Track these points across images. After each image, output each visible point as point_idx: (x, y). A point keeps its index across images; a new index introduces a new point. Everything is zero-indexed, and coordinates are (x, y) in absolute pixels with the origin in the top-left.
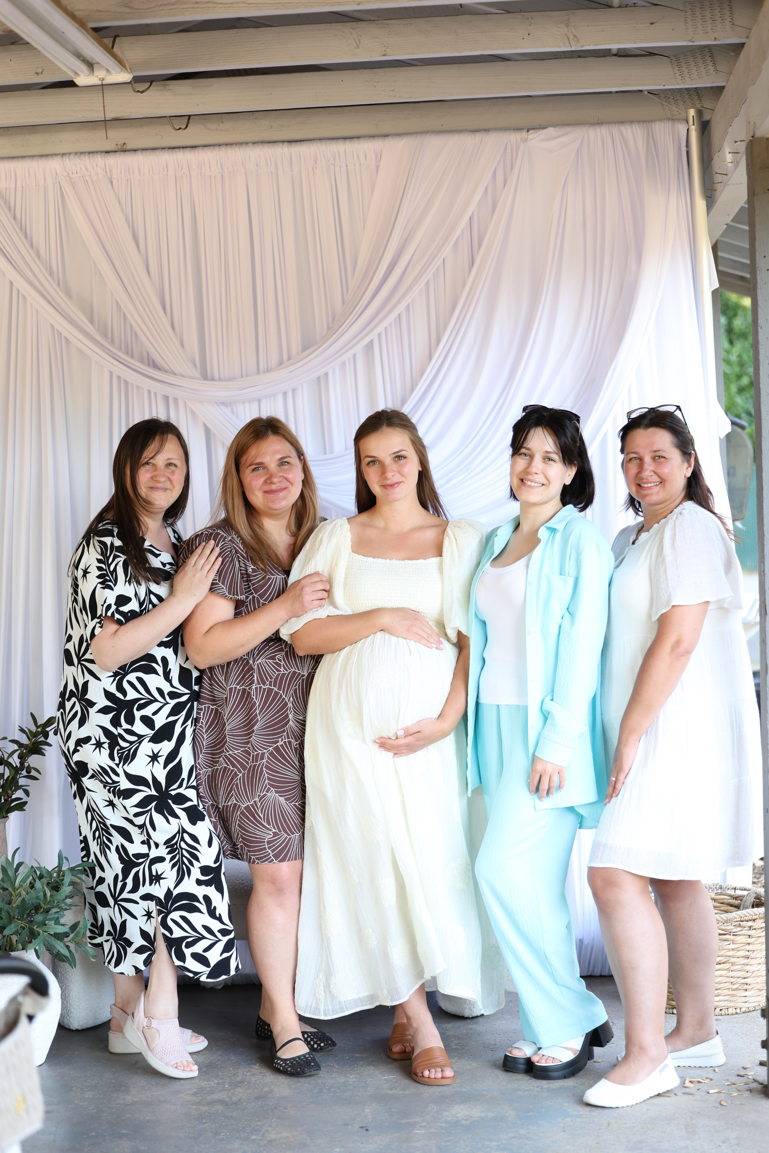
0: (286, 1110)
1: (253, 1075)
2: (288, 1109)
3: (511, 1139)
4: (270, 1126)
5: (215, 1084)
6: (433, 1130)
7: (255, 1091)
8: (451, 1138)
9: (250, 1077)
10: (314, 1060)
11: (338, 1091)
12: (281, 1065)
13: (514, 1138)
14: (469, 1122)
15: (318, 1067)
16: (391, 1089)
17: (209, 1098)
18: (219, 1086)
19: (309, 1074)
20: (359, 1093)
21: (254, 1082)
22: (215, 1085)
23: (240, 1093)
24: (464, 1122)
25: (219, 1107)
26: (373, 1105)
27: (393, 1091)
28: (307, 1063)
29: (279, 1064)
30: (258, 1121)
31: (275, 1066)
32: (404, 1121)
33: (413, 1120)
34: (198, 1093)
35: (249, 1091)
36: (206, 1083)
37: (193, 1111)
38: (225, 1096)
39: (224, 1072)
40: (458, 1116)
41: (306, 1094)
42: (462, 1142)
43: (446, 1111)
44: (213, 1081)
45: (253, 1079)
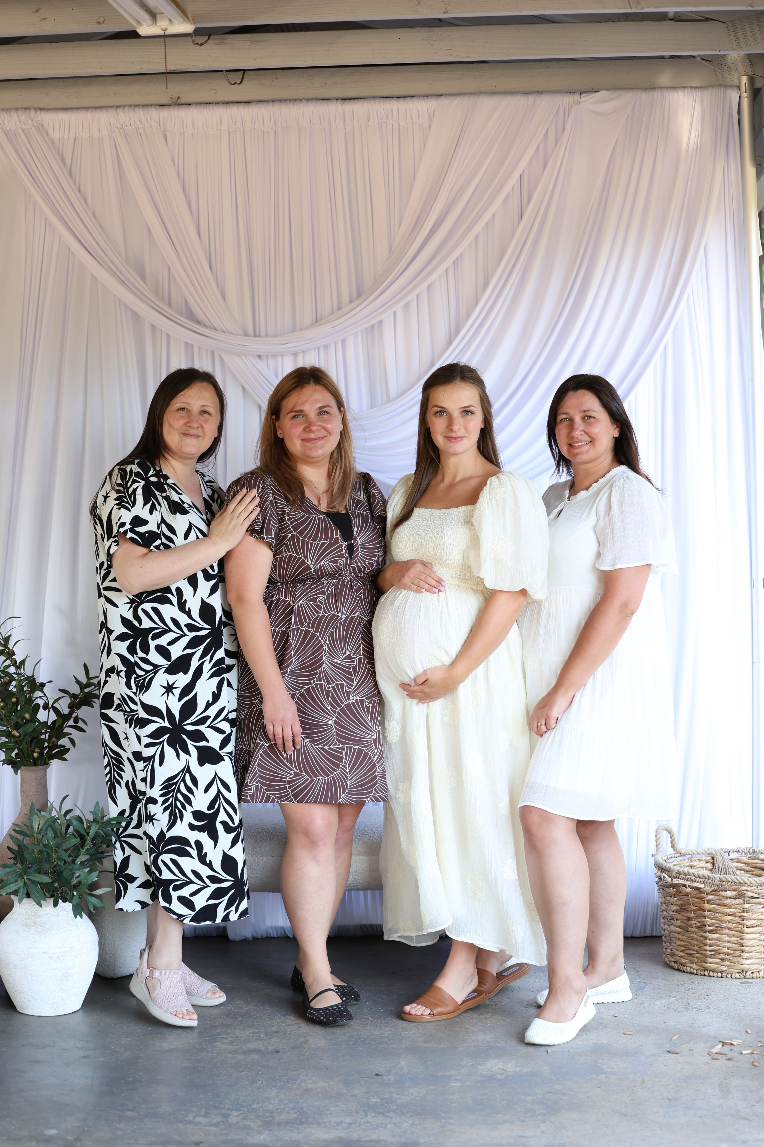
0: (322, 1061)
1: (289, 1025)
2: (323, 1059)
3: (546, 1094)
4: (306, 1076)
5: (250, 1033)
6: (468, 1084)
7: (291, 1041)
8: (486, 1092)
9: (285, 1028)
10: (346, 1010)
11: (373, 1043)
12: (314, 1015)
13: (549, 1092)
14: (504, 1076)
15: (350, 1017)
16: (426, 1042)
17: (245, 1047)
18: (255, 1035)
19: (341, 1023)
20: (394, 1046)
21: (289, 1032)
22: (251, 1035)
23: (275, 1043)
24: (499, 1076)
25: (255, 1056)
26: (408, 1057)
27: (428, 1044)
28: (339, 1013)
29: (312, 1014)
30: (294, 1071)
31: (308, 1015)
32: (439, 1074)
33: (448, 1073)
34: (234, 1042)
35: (285, 1041)
36: (241, 1032)
37: (230, 1060)
38: (261, 1046)
39: (259, 1022)
40: (493, 1070)
41: (342, 1045)
42: (498, 1096)
43: (481, 1065)
44: (248, 1030)
45: (289, 1030)
